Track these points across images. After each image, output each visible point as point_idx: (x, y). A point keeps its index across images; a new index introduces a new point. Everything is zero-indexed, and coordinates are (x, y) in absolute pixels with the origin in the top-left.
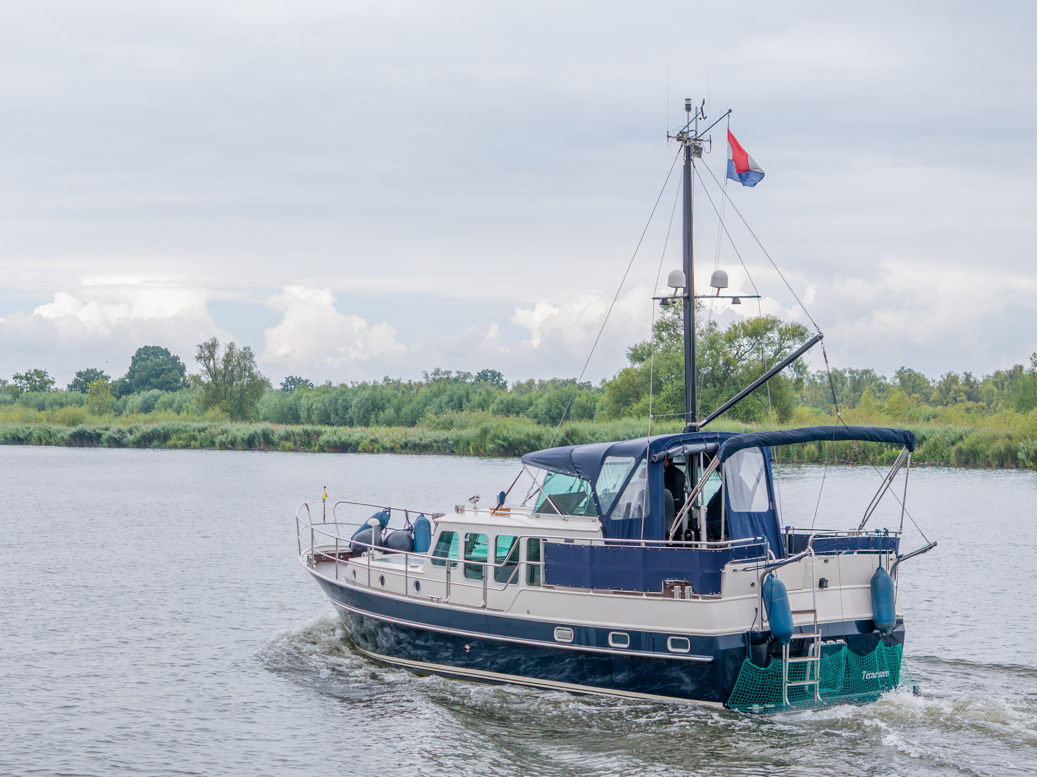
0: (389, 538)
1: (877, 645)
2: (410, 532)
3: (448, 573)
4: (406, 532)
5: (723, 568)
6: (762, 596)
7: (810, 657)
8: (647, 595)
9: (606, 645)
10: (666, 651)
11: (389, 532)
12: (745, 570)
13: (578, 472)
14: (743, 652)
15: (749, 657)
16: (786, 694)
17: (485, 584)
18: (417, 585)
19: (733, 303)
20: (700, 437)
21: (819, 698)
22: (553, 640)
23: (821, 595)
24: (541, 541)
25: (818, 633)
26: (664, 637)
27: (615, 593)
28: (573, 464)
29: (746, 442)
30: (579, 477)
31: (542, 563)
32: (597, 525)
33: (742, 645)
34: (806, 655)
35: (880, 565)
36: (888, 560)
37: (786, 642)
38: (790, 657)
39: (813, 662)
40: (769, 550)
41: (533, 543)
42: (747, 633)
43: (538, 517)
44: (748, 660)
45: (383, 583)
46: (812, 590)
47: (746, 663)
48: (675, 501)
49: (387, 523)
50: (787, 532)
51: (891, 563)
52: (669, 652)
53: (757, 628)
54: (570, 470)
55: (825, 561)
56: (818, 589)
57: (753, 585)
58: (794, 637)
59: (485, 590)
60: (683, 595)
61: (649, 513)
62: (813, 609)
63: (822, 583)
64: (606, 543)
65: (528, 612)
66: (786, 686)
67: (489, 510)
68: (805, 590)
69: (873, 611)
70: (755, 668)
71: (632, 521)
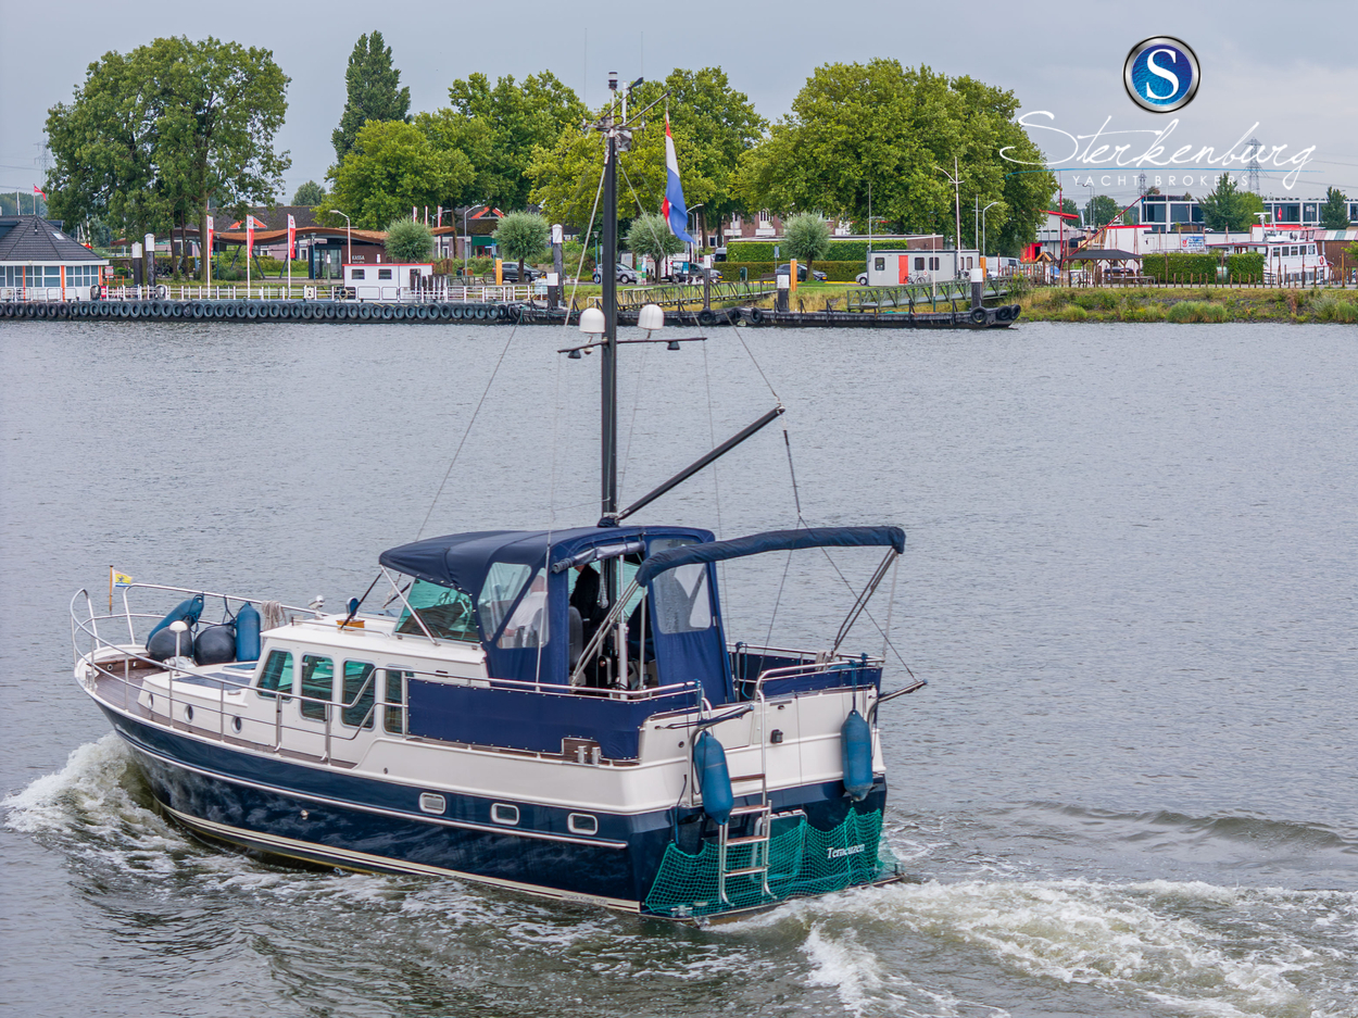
0: (202, 638)
1: (847, 814)
2: (230, 627)
3: (278, 711)
4: (225, 628)
5: (642, 725)
6: (693, 760)
7: (757, 837)
8: (542, 756)
9: (487, 820)
10: (566, 831)
11: (202, 627)
12: (670, 727)
13: (454, 582)
14: (667, 834)
15: (675, 841)
16: (724, 887)
17: (328, 729)
18: (238, 721)
19: (670, 348)
20: (619, 535)
21: (768, 890)
22: (418, 810)
23: (773, 753)
24: (403, 676)
25: (767, 805)
26: (564, 812)
27: (501, 751)
28: (449, 570)
29: (673, 559)
30: (456, 588)
31: (404, 705)
32: (478, 655)
33: (666, 825)
34: (752, 835)
35: (854, 707)
36: (865, 698)
37: (724, 821)
38: (729, 838)
39: (760, 843)
40: (703, 699)
41: (393, 676)
42: (673, 809)
43: (400, 638)
44: (673, 845)
45: (191, 717)
46: (760, 746)
47: (671, 849)
48: (584, 623)
49: (199, 615)
50: (738, 649)
51: (869, 703)
52: (570, 833)
53: (687, 802)
54: (445, 578)
55: (779, 708)
56: (768, 744)
57: (681, 744)
58: (735, 812)
59: (328, 736)
60: (589, 760)
61: (547, 640)
62: (761, 773)
63: (776, 737)
64: (492, 684)
65: (386, 771)
66: (723, 875)
67: (336, 624)
68: (751, 747)
69: (843, 770)
70: (682, 856)
71: (525, 650)
